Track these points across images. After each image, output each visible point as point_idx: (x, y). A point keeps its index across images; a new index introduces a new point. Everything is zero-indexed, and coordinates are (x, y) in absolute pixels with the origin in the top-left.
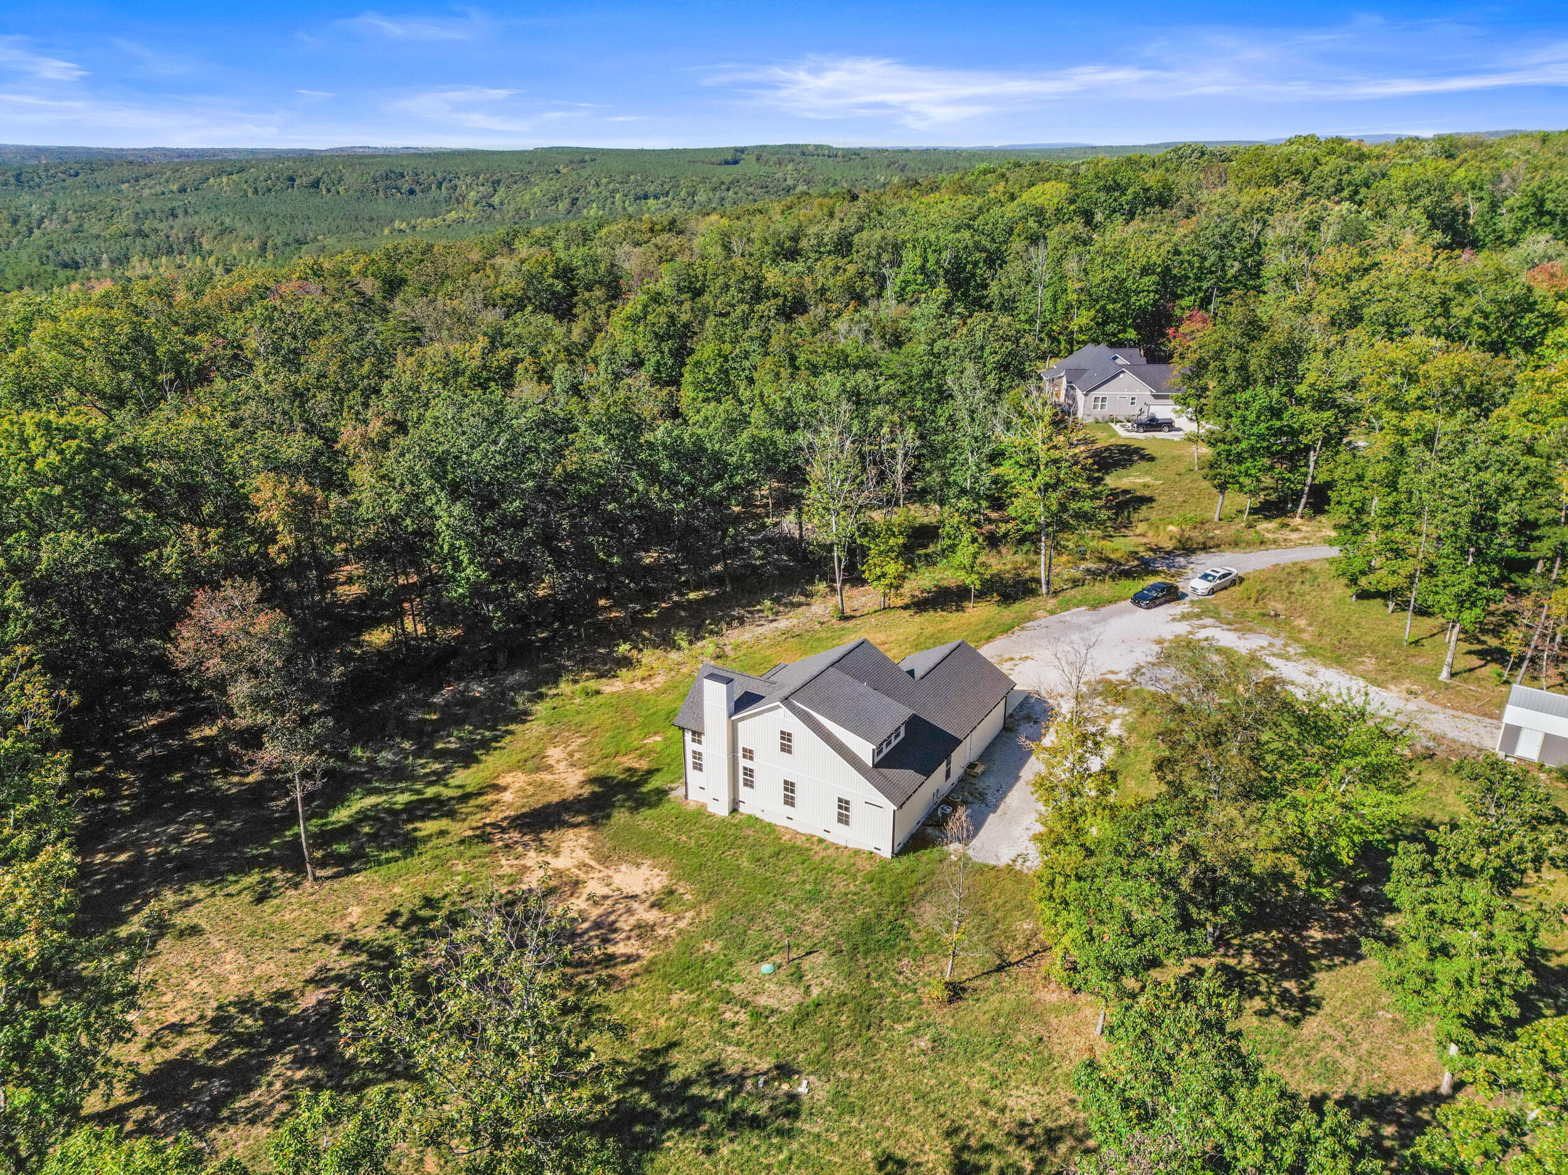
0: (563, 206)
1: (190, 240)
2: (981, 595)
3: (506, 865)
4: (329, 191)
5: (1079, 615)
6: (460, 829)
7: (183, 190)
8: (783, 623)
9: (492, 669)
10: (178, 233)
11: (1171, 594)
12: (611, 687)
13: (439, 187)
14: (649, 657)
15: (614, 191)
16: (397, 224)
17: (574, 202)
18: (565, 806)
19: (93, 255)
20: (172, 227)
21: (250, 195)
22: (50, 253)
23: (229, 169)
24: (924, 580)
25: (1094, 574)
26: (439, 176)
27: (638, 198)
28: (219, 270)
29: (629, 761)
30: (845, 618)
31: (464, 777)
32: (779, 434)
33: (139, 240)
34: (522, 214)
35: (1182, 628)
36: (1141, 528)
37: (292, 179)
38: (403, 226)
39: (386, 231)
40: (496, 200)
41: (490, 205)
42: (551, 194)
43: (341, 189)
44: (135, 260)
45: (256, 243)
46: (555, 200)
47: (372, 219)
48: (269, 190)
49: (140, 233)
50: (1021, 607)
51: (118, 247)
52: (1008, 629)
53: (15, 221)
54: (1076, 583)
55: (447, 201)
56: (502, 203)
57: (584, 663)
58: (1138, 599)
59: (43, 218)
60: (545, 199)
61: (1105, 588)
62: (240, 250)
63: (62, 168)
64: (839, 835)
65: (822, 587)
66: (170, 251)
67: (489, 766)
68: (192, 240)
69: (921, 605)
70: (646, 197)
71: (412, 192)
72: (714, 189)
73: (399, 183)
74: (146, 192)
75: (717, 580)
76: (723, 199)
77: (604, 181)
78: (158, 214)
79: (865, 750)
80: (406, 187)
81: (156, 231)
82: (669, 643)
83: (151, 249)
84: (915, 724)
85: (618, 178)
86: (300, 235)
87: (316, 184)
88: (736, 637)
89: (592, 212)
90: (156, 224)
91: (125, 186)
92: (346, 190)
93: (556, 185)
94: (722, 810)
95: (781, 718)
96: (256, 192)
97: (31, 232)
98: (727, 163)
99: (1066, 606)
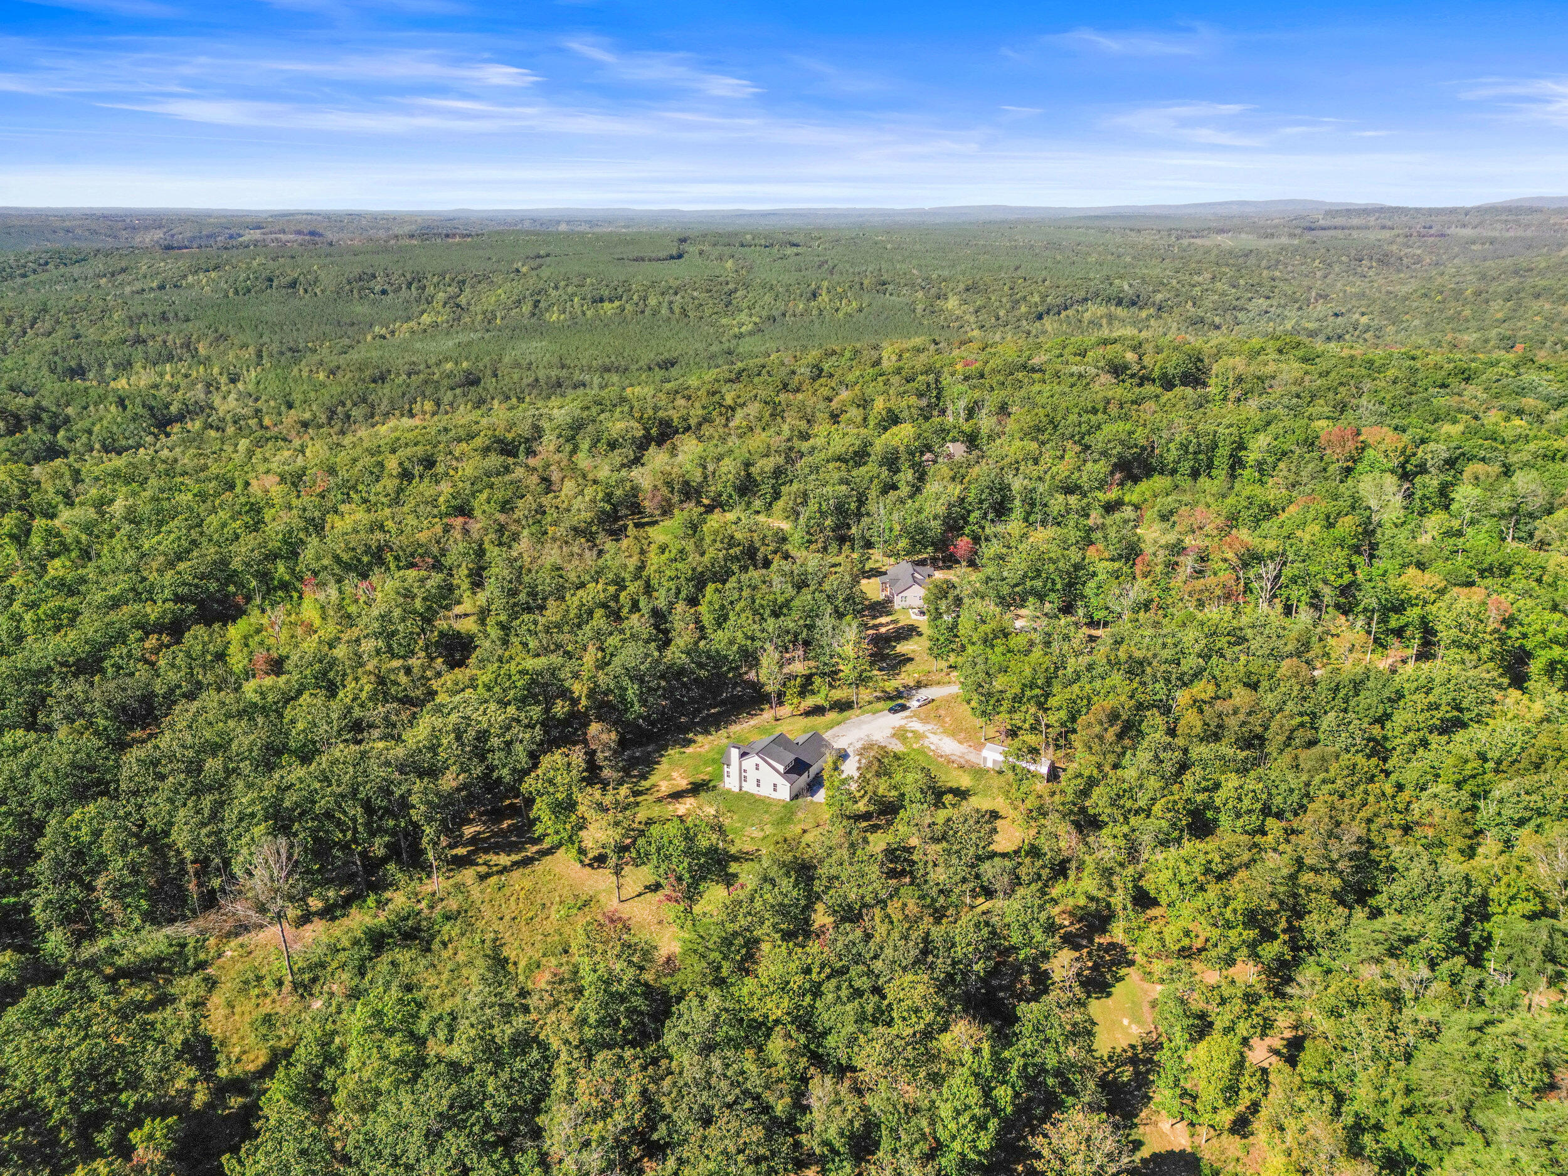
0: (526, 308)
1: (187, 345)
2: (832, 708)
3: (670, 808)
4: (306, 291)
5: (867, 717)
6: (651, 798)
7: (162, 287)
8: (752, 722)
9: (641, 745)
10: (174, 339)
11: (904, 708)
12: (689, 750)
13: (409, 287)
14: (700, 738)
15: (574, 294)
16: (377, 329)
17: (536, 304)
18: (683, 791)
19: (97, 360)
20: (168, 333)
21: (231, 294)
22: (56, 359)
23: (204, 267)
24: (810, 702)
25: (878, 699)
26: (408, 276)
27: (594, 301)
28: (223, 380)
29: (702, 777)
30: (777, 720)
31: (646, 784)
32: (749, 642)
33: (140, 347)
34: (489, 315)
35: (903, 722)
36: (903, 675)
37: (271, 280)
38: (383, 331)
39: (369, 338)
40: (463, 300)
41: (458, 306)
42: (514, 298)
43: (318, 291)
44: (138, 366)
45: (251, 349)
46: (519, 302)
47: (353, 324)
48: (249, 291)
49: (139, 340)
50: (846, 714)
51: (120, 353)
52: (839, 724)
53: (9, 322)
54: (870, 703)
55: (418, 300)
56: (469, 304)
57: (676, 743)
58: (890, 710)
59: (35, 319)
60: (509, 302)
61: (881, 705)
62: (237, 357)
63: (32, 258)
64: (774, 795)
65: (767, 706)
66: (170, 358)
67: (653, 780)
68: (188, 346)
69: (808, 713)
70: (602, 300)
71: (384, 292)
72: (663, 294)
73: (372, 284)
74: (128, 289)
75: (723, 703)
76: (671, 303)
77: (562, 283)
78: (150, 318)
79: (781, 768)
80: (378, 288)
81: (153, 337)
82: (707, 732)
83: (153, 355)
84: (797, 760)
85: (575, 281)
86: (292, 344)
87: (293, 284)
88: (734, 729)
89: (554, 317)
90: (152, 330)
91: (103, 281)
92: (323, 291)
93: (518, 287)
94: (736, 790)
95: (756, 759)
96: (237, 292)
97: (25, 333)
98: (672, 257)
99: (863, 713)
